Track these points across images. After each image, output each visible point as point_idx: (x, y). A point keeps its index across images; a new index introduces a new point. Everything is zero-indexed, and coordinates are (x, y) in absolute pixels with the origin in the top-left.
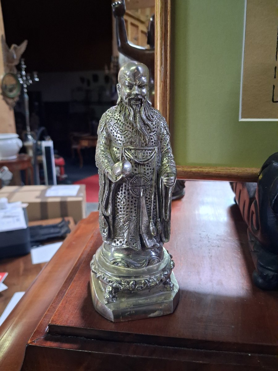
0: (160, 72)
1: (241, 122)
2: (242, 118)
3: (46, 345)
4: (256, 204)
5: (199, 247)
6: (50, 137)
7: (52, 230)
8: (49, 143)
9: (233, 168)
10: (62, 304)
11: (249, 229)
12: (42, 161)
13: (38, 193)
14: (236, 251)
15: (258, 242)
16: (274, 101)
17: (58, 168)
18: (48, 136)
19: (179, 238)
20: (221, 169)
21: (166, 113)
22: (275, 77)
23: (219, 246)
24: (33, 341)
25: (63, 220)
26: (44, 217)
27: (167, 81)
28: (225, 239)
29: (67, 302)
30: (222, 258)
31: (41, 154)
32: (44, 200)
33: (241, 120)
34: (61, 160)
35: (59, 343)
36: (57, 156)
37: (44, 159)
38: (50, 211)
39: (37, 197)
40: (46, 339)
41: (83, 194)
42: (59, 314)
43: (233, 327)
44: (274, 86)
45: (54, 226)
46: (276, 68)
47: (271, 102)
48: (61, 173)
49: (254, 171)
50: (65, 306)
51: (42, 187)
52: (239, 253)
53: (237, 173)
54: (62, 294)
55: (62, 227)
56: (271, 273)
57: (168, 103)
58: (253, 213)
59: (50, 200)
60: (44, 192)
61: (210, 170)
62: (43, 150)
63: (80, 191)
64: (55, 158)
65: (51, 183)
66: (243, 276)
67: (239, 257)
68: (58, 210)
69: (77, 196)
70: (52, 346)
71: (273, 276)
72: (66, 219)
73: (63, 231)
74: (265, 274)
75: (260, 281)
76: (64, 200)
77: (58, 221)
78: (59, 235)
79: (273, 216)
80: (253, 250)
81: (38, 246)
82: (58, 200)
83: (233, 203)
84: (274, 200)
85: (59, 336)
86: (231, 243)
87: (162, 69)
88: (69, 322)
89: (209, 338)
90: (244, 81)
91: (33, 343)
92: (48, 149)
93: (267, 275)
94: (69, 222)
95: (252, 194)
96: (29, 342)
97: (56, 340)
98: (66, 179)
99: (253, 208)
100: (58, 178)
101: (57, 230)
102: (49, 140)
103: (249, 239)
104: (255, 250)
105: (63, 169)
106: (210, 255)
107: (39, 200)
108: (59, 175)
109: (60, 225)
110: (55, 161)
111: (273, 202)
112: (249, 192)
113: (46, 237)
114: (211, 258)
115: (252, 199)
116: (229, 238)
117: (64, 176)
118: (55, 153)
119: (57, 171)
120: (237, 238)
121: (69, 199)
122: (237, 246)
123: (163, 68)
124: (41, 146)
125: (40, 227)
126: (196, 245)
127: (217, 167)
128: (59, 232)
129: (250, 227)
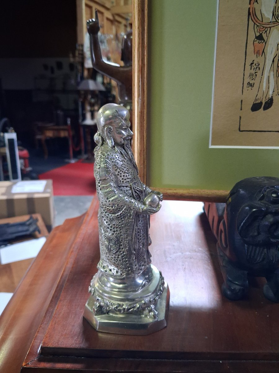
0: (138, 102)
1: (211, 148)
2: (212, 145)
3: (40, 366)
4: (224, 223)
5: (173, 260)
6: (12, 129)
7: (20, 229)
8: (12, 135)
9: (204, 190)
10: (52, 325)
11: (218, 244)
12: (5, 153)
13: (3, 190)
14: (206, 262)
15: (226, 258)
16: (241, 130)
17: (22, 161)
18: (11, 127)
19: (155, 250)
20: (193, 192)
21: (144, 141)
22: (241, 109)
23: (191, 257)
24: (28, 363)
25: (31, 218)
26: (11, 214)
27: (144, 111)
28: (197, 250)
29: (56, 323)
30: (195, 270)
31: (4, 146)
32: (10, 197)
33: (211, 147)
34: (25, 152)
35: (52, 363)
36: (21, 148)
37: (7, 151)
38: (17, 208)
39: (3, 194)
40: (40, 360)
41: (50, 190)
42: (50, 336)
43: (206, 337)
44: (240, 117)
45: (22, 224)
46: (242, 101)
47: (238, 131)
48: (25, 166)
49: (223, 194)
50: (54, 328)
51: (7, 183)
52: (210, 264)
53: (207, 195)
54: (49, 314)
55: (30, 225)
56: (237, 287)
57: (145, 131)
58: (221, 231)
59: (16, 197)
60: (10, 188)
61: (183, 192)
62: (7, 142)
63: (46, 187)
64: (19, 150)
65: (15, 177)
66: (214, 287)
67: (209, 268)
68: (25, 207)
69: (44, 192)
70: (46, 367)
71: (240, 290)
72: (34, 216)
73: (31, 229)
74: (232, 288)
75: (229, 293)
76: (30, 196)
77: (25, 218)
78: (28, 233)
79: (239, 238)
80: (222, 264)
81: (6, 245)
82: (25, 196)
83: (202, 211)
84: (240, 227)
85: (51, 357)
86: (202, 254)
87: (140, 101)
88: (60, 343)
89: (187, 350)
90: (214, 112)
91: (28, 365)
92: (11, 141)
93: (235, 289)
94: (37, 220)
95: (220, 213)
96: (24, 364)
97: (49, 361)
98: (31, 172)
99: (221, 227)
100: (22, 171)
101: (25, 228)
102: (11, 132)
103: (218, 254)
104: (224, 264)
105: (27, 161)
106: (184, 267)
107: (4, 197)
108: (23, 168)
109: (28, 223)
110: (19, 154)
111: (240, 229)
112: (217, 210)
113: (14, 236)
114: (185, 271)
115: (220, 218)
116: (200, 249)
117: (29, 169)
118: (19, 145)
119: (21, 164)
120: (207, 249)
121: (36, 196)
122: (207, 258)
123: (140, 99)
124: (4, 137)
125: (8, 225)
126: (171, 257)
127: (189, 190)
128: (27, 230)
129: (219, 241)
